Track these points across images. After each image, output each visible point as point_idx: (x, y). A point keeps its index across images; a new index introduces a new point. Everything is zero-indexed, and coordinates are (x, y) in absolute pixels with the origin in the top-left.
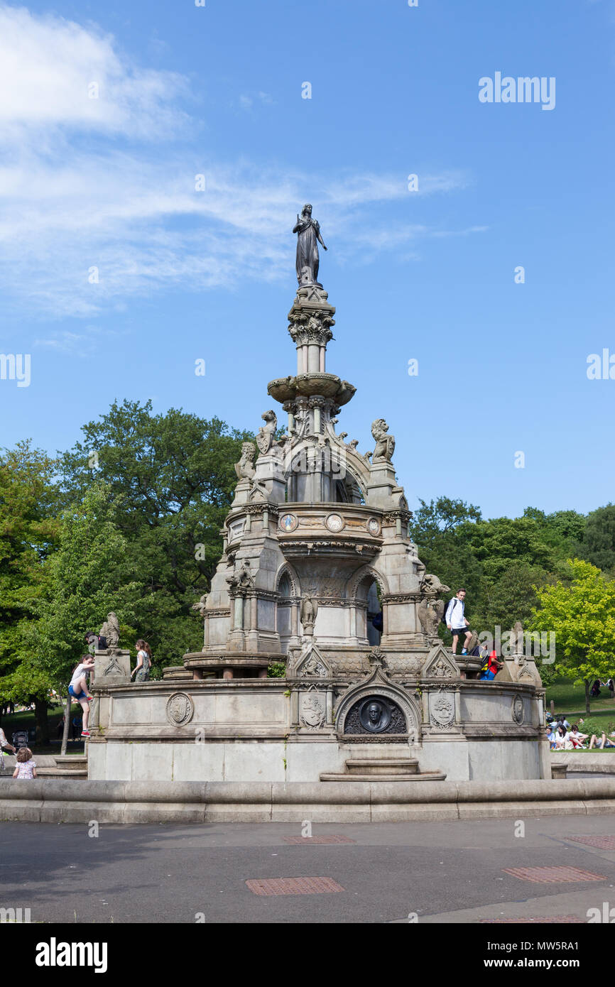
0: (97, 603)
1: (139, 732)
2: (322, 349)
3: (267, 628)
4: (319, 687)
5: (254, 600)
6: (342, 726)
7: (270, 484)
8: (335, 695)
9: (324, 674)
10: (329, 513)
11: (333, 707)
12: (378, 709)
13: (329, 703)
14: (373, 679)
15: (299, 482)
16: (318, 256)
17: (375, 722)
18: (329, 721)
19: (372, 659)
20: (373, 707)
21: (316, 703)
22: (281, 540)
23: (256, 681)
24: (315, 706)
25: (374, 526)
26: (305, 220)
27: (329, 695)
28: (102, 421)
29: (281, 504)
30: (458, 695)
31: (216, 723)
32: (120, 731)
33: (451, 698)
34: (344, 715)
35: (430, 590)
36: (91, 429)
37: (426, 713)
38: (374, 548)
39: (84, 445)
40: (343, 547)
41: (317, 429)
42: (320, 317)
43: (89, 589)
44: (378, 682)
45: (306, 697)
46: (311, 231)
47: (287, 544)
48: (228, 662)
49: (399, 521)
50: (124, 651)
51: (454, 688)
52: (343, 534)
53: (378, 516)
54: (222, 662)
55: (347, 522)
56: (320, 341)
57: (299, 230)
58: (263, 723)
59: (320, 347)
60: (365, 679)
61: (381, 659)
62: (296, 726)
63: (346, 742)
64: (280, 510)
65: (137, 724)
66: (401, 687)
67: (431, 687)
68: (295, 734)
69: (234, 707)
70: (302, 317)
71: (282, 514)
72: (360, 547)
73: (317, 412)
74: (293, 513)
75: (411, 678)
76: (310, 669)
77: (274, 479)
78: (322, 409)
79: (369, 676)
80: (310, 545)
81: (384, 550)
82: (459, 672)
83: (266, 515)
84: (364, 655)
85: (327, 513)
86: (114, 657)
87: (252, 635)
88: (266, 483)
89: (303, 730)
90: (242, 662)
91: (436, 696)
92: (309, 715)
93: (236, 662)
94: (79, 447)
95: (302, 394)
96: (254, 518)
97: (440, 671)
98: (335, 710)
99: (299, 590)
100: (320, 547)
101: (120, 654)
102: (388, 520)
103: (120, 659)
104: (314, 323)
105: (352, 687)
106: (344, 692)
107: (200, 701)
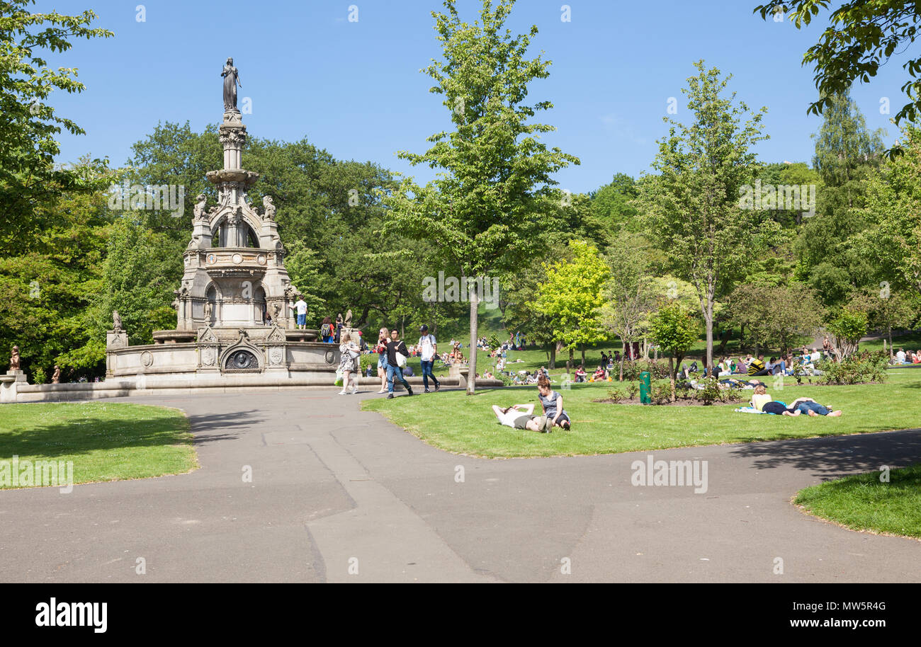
0: (134, 295)
1: (129, 371)
2: (239, 152)
3: (199, 317)
4: (212, 347)
5: (190, 303)
6: (224, 366)
7: (201, 237)
8: (220, 350)
9: (214, 341)
10: (233, 253)
11: (219, 356)
12: (243, 357)
13: (217, 354)
14: (240, 342)
15: (225, 232)
16: (236, 92)
17: (242, 363)
18: (217, 362)
19: (240, 333)
20: (241, 356)
21: (210, 354)
22: (208, 269)
23: (189, 344)
24: (209, 355)
25: (262, 259)
26: (227, 68)
27: (217, 350)
28: (149, 140)
29: (207, 249)
30: (284, 349)
31: (163, 365)
32: (120, 372)
33: (282, 351)
34: (225, 360)
35: (290, 294)
36: (139, 147)
37: (267, 358)
38: (261, 272)
39: (134, 161)
40: (242, 272)
41: (234, 201)
42: (236, 132)
43: (130, 285)
44: (243, 344)
45: (204, 351)
46: (231, 76)
47: (212, 272)
48: (172, 335)
49: (275, 256)
50: (122, 331)
51: (282, 346)
52: (242, 265)
53: (264, 253)
54: (169, 336)
55: (244, 257)
56: (237, 147)
57: (225, 75)
58: (185, 364)
59: (237, 150)
60: (236, 342)
61: (245, 333)
62: (200, 365)
63: (225, 372)
64: (207, 252)
65: (128, 368)
66: (255, 346)
67: (270, 346)
68: (200, 368)
69: (172, 357)
70: (225, 133)
71: (208, 254)
72: (252, 272)
73: (234, 191)
74: (213, 253)
75: (260, 342)
76: (207, 338)
77: (203, 235)
78: (237, 189)
79: (238, 341)
80: (223, 271)
81: (267, 272)
82: (285, 338)
83: (198, 256)
84: (237, 330)
85: (232, 254)
86: (116, 334)
87: (189, 321)
88: (199, 237)
89: (203, 367)
90: (180, 335)
91: (272, 350)
92: (206, 360)
93: (177, 335)
94: (131, 163)
95: (225, 181)
96: (192, 257)
97: (275, 338)
98: (220, 357)
99: (221, 295)
100: (228, 272)
101: (120, 333)
102: (270, 256)
103: (120, 335)
104: (232, 136)
105: (229, 346)
106: (224, 349)
107: (156, 355)
